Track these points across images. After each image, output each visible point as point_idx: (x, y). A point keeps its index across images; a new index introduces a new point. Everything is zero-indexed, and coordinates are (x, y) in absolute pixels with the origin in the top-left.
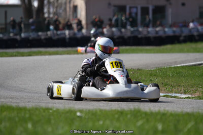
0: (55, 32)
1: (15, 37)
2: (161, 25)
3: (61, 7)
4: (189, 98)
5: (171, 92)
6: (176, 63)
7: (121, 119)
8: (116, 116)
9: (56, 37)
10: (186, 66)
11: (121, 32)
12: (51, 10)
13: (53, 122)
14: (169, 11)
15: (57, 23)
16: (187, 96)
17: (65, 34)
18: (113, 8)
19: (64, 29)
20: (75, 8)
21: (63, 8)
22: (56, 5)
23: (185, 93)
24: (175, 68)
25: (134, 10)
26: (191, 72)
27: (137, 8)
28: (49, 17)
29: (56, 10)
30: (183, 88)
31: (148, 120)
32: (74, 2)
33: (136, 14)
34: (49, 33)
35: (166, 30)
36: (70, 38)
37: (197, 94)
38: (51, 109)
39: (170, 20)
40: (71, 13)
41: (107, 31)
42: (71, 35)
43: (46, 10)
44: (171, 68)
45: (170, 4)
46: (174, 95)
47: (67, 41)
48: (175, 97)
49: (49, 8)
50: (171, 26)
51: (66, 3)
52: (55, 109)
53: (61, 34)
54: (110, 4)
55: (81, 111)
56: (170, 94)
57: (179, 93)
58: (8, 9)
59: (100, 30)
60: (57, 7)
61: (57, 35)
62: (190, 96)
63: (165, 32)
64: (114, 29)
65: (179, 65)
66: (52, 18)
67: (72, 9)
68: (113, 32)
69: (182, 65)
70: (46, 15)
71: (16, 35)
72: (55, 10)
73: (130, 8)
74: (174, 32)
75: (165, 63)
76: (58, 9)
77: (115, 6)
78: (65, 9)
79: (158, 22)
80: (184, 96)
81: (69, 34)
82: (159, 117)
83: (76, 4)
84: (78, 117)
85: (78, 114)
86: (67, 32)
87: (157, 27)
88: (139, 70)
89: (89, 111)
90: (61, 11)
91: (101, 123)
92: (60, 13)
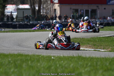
1: (27, 23)
4: (105, 51)
5: (97, 48)
6: (100, 35)
7: (72, 60)
8: (70, 59)
9: (46, 23)
10: (105, 37)
11: (76, 21)
12: (44, 11)
14: (98, 12)
15: (47, 17)
16: (104, 50)
17: (50, 22)
18: (72, 10)
19: (49, 20)
20: (55, 10)
21: (49, 10)
22: (46, 8)
24: (99, 37)
25: (82, 11)
26: (107, 39)
27: (83, 10)
28: (43, 14)
29: (46, 11)
30: (103, 47)
31: (84, 61)
33: (83, 13)
35: (97, 20)
37: (109, 49)
38: (40, 56)
39: (98, 16)
43: (42, 11)
44: (97, 38)
45: (99, 8)
46: (98, 50)
47: (51, 25)
48: (99, 51)
50: (99, 19)
51: (51, 8)
52: (42, 55)
53: (48, 22)
54: (71, 8)
55: (54, 57)
56: (97, 50)
57: (101, 49)
58: (24, 10)
59: (66, 20)
61: (47, 22)
62: (106, 50)
66: (44, 15)
67: (53, 11)
69: (103, 36)
70: (42, 14)
71: (28, 22)
73: (80, 10)
74: (100, 21)
75: (95, 36)
77: (73, 9)
78: (51, 10)
80: (103, 50)
81: (52, 22)
82: (89, 59)
83: (55, 8)
85: (52, 58)
88: (83, 38)
89: (58, 56)
90: (49, 12)
91: (62, 62)
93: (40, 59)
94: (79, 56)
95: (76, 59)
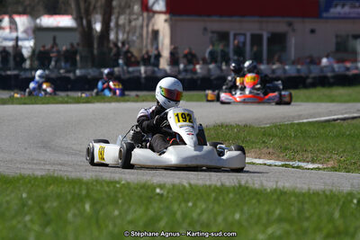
0: (125, 68)
1: (67, 75)
2: (280, 61)
3: (135, 32)
4: (319, 169)
5: (293, 159)
6: (300, 117)
7: (221, 198)
8: (213, 195)
9: (127, 76)
10: (317, 122)
11: (221, 70)
12: (121, 37)
13: (120, 201)
14: (292, 42)
15: (129, 55)
16: (316, 166)
17: (140, 71)
18: (210, 35)
19: (137, 64)
20: (156, 33)
21: (137, 34)
22: (127, 28)
23: (313, 161)
24: (298, 124)
25: (242, 39)
26: (322, 131)
27: (245, 35)
29: (128, 37)
30: (310, 155)
31: (259, 201)
32: (153, 25)
33: (244, 43)
34: (116, 69)
35: (287, 67)
36: (146, 78)
37: (331, 163)
38: (119, 182)
39: (292, 52)
40: (149, 41)
41: (201, 68)
42: (149, 73)
43: (112, 36)
44: (293, 125)
45: (294, 30)
46: (296, 164)
47: (143, 81)
48: (298, 167)
49: (117, 34)
50: (294, 63)
51: (142, 27)
52: (123, 182)
53: (133, 72)
54: (205, 29)
55: (162, 187)
56: (291, 163)
57: (304, 161)
58: (58, 34)
59: (191, 67)
60: (128, 33)
61: (129, 72)
62: (320, 166)
63: (285, 71)
64: (212, 66)
65: (305, 121)
67: (150, 36)
68: (209, 70)
69: (310, 120)
71: (68, 71)
72: (125, 36)
73: (235, 35)
74: (298, 71)
75: (284, 118)
76: (130, 35)
77: (213, 32)
78: (141, 35)
79: (276, 57)
80: (311, 166)
81: (145, 72)
82: (275, 197)
83: (156, 28)
84: (158, 194)
85: (158, 191)
86: (143, 69)
87: (274, 64)
88: (246, 126)
89: (174, 186)
90: (134, 38)
91: (190, 204)
92: (134, 42)
93: (120, 195)
94: (240, 186)
95: (231, 195)
